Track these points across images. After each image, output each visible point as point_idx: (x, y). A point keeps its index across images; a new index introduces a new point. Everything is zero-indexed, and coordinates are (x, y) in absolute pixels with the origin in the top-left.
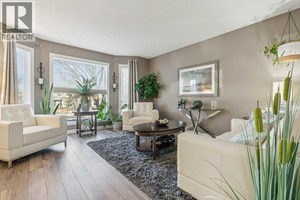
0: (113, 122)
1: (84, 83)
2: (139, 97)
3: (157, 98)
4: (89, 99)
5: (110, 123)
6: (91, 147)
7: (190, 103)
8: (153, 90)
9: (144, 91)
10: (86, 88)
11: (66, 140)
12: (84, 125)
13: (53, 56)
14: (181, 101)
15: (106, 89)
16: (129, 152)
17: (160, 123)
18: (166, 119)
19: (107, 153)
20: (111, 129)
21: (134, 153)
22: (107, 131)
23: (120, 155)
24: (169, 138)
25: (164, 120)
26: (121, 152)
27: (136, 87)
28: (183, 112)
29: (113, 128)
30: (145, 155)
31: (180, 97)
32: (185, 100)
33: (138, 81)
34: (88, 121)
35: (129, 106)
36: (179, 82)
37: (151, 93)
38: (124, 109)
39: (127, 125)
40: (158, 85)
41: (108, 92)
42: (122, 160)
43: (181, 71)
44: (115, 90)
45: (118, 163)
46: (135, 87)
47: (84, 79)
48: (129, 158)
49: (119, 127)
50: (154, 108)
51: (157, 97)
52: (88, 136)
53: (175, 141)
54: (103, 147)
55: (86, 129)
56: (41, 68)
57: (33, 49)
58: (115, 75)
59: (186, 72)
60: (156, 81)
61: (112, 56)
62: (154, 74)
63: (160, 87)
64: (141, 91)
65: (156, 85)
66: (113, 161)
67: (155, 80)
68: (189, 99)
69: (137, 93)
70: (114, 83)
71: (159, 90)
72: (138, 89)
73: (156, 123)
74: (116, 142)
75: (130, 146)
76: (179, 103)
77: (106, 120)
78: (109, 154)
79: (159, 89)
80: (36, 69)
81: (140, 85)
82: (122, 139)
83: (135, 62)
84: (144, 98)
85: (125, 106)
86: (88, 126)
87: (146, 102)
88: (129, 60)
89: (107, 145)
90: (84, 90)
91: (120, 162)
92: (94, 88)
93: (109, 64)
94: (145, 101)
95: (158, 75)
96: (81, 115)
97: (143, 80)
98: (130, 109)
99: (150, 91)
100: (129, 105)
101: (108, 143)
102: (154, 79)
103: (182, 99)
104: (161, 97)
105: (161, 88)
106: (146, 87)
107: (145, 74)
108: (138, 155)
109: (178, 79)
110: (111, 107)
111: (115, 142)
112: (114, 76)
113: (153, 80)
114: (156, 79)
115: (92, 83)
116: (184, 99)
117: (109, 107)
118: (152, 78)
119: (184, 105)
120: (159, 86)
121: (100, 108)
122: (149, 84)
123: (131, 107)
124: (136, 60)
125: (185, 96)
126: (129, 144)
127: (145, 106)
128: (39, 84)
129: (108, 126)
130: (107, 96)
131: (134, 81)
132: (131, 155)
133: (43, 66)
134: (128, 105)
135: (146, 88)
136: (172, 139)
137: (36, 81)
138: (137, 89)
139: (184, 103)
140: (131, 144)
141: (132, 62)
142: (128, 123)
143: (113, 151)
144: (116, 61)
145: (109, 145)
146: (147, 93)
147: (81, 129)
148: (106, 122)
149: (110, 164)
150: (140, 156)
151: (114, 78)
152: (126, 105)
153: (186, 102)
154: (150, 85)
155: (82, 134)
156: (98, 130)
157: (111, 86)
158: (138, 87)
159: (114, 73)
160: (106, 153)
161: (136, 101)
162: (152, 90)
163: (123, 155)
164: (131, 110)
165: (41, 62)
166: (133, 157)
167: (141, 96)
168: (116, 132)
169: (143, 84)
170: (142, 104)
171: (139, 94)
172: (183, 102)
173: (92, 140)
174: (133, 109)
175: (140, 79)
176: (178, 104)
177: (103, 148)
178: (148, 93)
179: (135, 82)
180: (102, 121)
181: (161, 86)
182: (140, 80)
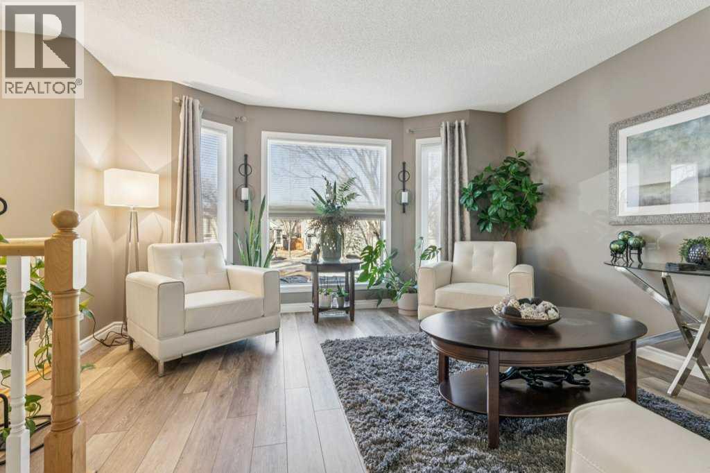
0: (399, 293)
1: (327, 193)
2: (471, 225)
3: (530, 228)
4: (340, 233)
5: (392, 295)
6: (327, 355)
7: (665, 247)
8: (518, 206)
9: (487, 210)
10: (333, 206)
11: (278, 329)
12: (327, 294)
13: (268, 138)
14: (625, 241)
15: (384, 207)
16: (417, 394)
17: (523, 316)
18: (548, 304)
19: (353, 384)
20: (393, 311)
21: (430, 402)
22: (382, 314)
23: (383, 401)
24: (562, 373)
25: (540, 307)
26: (392, 389)
27: (464, 198)
28: (632, 279)
29: (397, 308)
30: (461, 420)
31: (618, 224)
32: (640, 238)
33: (470, 181)
34: (334, 286)
35: (444, 253)
36: (616, 174)
37: (510, 215)
38: (429, 258)
39: (431, 305)
40: (536, 188)
41: (388, 214)
42: (384, 421)
43: (624, 134)
44: (405, 209)
45: (370, 427)
46: (460, 198)
47: (328, 183)
48: (407, 417)
49: (410, 309)
50: (520, 261)
51: (529, 225)
52: (335, 323)
53: (588, 390)
54: (351, 362)
55: (330, 304)
56: (246, 165)
57: (232, 128)
58: (406, 170)
59: (648, 134)
60: (529, 175)
61: (399, 121)
62: (522, 154)
63: (539, 194)
64: (477, 209)
65: (526, 188)
66: (360, 414)
67: (527, 173)
68: (663, 232)
69: (467, 214)
70: (404, 190)
71: (538, 205)
72: (470, 203)
73: (506, 313)
74: (389, 354)
75: (426, 375)
76: (615, 246)
77: (383, 286)
78: (356, 389)
79: (539, 200)
80: (236, 169)
81: (474, 190)
82: (408, 345)
83: (459, 127)
84: (489, 229)
85: (433, 251)
86: (335, 299)
87: (496, 240)
88: (443, 125)
89: (363, 359)
90: (327, 211)
91: (375, 426)
92: (351, 205)
93: (389, 142)
94: (493, 238)
95: (534, 158)
96: (318, 271)
97: (485, 177)
98: (447, 259)
99: (507, 208)
100: (443, 249)
101: (368, 352)
102: (522, 169)
103: (631, 234)
104: (544, 224)
105: (544, 198)
106: (493, 195)
107: (490, 158)
108: (438, 413)
109: (613, 162)
110: (396, 253)
111: (386, 352)
112: (404, 171)
113: (518, 173)
114: (527, 169)
115: (346, 194)
116: (636, 233)
117: (390, 253)
118: (513, 168)
119: (639, 254)
120: (539, 189)
121: (366, 254)
122: (503, 188)
123: (448, 256)
124: (463, 122)
125: (644, 220)
126: (424, 364)
127: (491, 254)
128: (241, 201)
129: (386, 303)
130: (385, 226)
131: (457, 183)
132: (416, 406)
133: (249, 162)
134: (440, 249)
135: (494, 197)
136: (577, 377)
137: (237, 194)
138: (465, 202)
139: (639, 248)
140: (429, 366)
141: (453, 128)
142: (434, 300)
143: (372, 382)
144: (407, 131)
145: (370, 358)
146: (496, 215)
147: (320, 305)
148: (382, 291)
149: (351, 421)
150: (442, 419)
151: (404, 175)
152: (434, 248)
153: (648, 244)
154: (508, 190)
155: (322, 315)
156: (360, 310)
157: (395, 198)
158: (468, 198)
159: (404, 164)
160: (349, 385)
161: (462, 239)
162: (513, 204)
163: (392, 402)
164: (449, 263)
165: (246, 153)
166: (422, 418)
167: (479, 224)
168: (403, 322)
169: (484, 187)
170: (479, 248)
171: (473, 216)
172: (631, 242)
173: (335, 335)
174: (452, 261)
175: (475, 173)
176: (612, 250)
177: (351, 366)
178: (499, 213)
179: (461, 183)
180: (372, 287)
181: (544, 192)
182: (477, 177)
